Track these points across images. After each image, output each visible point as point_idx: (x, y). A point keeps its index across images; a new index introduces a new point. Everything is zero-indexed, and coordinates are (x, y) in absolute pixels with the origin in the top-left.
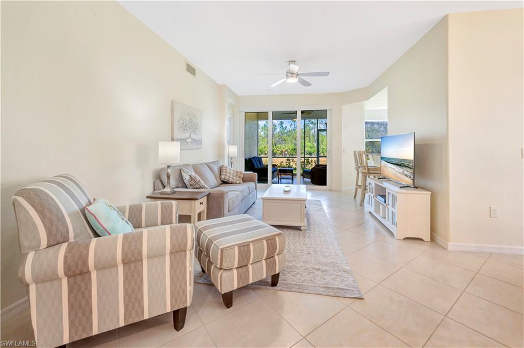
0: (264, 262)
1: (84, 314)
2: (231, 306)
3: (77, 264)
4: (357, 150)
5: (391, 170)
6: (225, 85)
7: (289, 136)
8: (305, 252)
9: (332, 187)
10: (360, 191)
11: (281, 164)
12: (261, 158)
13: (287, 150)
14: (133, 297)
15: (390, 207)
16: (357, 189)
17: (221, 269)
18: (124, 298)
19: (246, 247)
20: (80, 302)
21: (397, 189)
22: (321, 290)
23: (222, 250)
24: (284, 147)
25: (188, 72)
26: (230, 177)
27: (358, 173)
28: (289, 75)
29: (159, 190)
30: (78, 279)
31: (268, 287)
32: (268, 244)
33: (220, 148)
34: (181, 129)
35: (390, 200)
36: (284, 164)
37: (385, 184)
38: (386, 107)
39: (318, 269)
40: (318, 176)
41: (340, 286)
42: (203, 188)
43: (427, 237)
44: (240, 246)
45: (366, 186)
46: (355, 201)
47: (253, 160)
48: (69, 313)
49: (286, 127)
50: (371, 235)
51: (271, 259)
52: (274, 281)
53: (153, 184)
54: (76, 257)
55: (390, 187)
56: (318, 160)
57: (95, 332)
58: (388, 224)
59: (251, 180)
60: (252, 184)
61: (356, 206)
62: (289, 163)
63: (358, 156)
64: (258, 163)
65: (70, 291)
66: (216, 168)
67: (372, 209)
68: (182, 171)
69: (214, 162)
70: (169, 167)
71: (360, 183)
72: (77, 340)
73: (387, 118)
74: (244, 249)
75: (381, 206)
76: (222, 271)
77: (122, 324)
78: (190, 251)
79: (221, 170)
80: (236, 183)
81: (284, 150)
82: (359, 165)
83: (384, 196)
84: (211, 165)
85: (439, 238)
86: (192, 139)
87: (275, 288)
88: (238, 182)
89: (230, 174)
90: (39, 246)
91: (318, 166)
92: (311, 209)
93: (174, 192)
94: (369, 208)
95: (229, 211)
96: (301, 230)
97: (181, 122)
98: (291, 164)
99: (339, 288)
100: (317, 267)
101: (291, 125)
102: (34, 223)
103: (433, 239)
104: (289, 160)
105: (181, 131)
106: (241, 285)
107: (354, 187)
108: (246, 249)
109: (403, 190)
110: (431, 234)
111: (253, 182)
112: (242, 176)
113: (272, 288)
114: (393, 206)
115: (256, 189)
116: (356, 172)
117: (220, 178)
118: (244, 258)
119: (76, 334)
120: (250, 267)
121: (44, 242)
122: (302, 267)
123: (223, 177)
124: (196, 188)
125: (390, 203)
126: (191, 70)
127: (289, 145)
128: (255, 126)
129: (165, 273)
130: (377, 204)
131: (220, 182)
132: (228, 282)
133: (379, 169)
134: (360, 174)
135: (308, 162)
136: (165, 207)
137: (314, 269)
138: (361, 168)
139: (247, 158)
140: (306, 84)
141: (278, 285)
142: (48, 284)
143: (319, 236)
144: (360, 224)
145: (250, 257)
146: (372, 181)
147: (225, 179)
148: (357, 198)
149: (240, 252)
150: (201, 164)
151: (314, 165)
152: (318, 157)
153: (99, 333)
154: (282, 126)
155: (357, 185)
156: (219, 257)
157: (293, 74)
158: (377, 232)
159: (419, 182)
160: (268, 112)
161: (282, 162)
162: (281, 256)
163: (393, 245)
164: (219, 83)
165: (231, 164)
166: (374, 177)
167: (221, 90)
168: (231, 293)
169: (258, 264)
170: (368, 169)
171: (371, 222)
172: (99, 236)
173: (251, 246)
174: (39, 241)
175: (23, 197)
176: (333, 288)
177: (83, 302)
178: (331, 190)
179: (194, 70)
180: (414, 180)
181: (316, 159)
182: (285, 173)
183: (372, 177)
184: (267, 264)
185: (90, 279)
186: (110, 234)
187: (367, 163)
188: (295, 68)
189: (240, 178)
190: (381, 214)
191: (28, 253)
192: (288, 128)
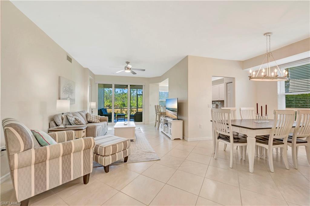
0: (122, 152)
1: (42, 181)
2: (108, 172)
3: (41, 157)
4: (156, 105)
5: (170, 113)
6: (88, 68)
7: (119, 97)
8: (136, 149)
9: (145, 122)
10: (157, 123)
11: (117, 112)
12: (106, 109)
13: (118, 105)
14: (66, 171)
15: (169, 128)
16: (156, 122)
17: (104, 156)
18: (62, 172)
19: (115, 146)
20: (40, 175)
21: (172, 120)
22: (145, 160)
23: (105, 148)
24: (116, 103)
25: (68, 61)
26: (93, 119)
27: (157, 115)
28: (127, 69)
29: (53, 127)
30: (40, 165)
31: (123, 163)
32: (124, 144)
33: (84, 103)
34: (64, 93)
35: (169, 125)
36: (119, 112)
37: (168, 119)
38: (168, 86)
39: (143, 154)
40: (138, 118)
41: (152, 158)
42: (82, 124)
43: (181, 138)
44: (113, 145)
45: (160, 121)
46: (155, 128)
47: (102, 110)
48: (35, 181)
49: (117, 92)
50: (162, 140)
51: (125, 150)
52: (126, 159)
53: (48, 124)
54: (41, 154)
55: (169, 120)
56: (137, 110)
57: (48, 189)
58: (169, 135)
59: (105, 120)
60: (106, 123)
61: (156, 130)
62: (122, 112)
63: (157, 108)
64: (105, 112)
65: (36, 171)
66: (84, 114)
67: (162, 130)
68: (68, 116)
69: (82, 112)
70: (63, 114)
71: (157, 120)
72: (39, 193)
73: (168, 90)
74: (114, 146)
75: (166, 128)
76: (105, 157)
77: (61, 184)
78: (92, 148)
79: (87, 115)
80: (96, 122)
81: (116, 104)
82: (157, 111)
83: (167, 124)
84: (81, 113)
85: (185, 138)
86: (70, 98)
87: (126, 163)
88: (97, 122)
89: (93, 117)
90: (19, 151)
91: (137, 112)
92: (136, 132)
93: (66, 127)
94: (161, 130)
95: (97, 135)
96: (133, 141)
97: (64, 89)
98: (123, 112)
99: (151, 158)
100: (142, 153)
101: (121, 90)
102: (18, 139)
103: (183, 138)
104: (122, 110)
105: (64, 94)
106: (113, 162)
107: (155, 122)
108: (115, 147)
109: (174, 121)
110: (183, 137)
111: (106, 121)
112: (99, 118)
113: (124, 163)
114: (170, 127)
115: (107, 125)
116: (156, 114)
117: (87, 120)
118: (114, 150)
119: (38, 191)
120: (117, 154)
121: (22, 148)
122: (136, 154)
123: (89, 119)
124: (78, 125)
125: (169, 126)
126: (69, 59)
127: (119, 102)
128: (103, 91)
129: (81, 159)
130: (165, 127)
131: (87, 122)
132: (108, 161)
133: (165, 113)
134: (158, 116)
135: (132, 111)
136: (69, 133)
137: (141, 154)
138: (158, 113)
139: (99, 109)
140: (134, 73)
141: (127, 161)
142: (24, 169)
143: (142, 143)
144: (158, 136)
145: (117, 149)
146: (162, 118)
147: (90, 120)
148: (156, 126)
149: (113, 148)
150: (75, 112)
151: (135, 113)
152: (137, 108)
153: (50, 189)
154: (115, 91)
155: (156, 120)
156: (104, 151)
157: (128, 68)
158: (164, 139)
159: (179, 117)
160: (112, 85)
161: (118, 111)
162: (129, 149)
163: (170, 142)
164: (84, 67)
165: (92, 112)
166: (163, 116)
167: (85, 71)
168: (108, 166)
169: (120, 152)
170: (161, 113)
171: (162, 135)
172: (42, 146)
173: (117, 145)
174: (20, 148)
175: (12, 127)
176: (149, 159)
177: (42, 176)
178: (144, 124)
179: (71, 59)
180: (177, 116)
181: (136, 109)
182: (120, 117)
183: (162, 116)
184: (123, 152)
185: (46, 164)
186: (50, 145)
187: (160, 111)
188: (130, 66)
189: (98, 119)
190: (166, 132)
191: (14, 155)
192: (118, 92)
